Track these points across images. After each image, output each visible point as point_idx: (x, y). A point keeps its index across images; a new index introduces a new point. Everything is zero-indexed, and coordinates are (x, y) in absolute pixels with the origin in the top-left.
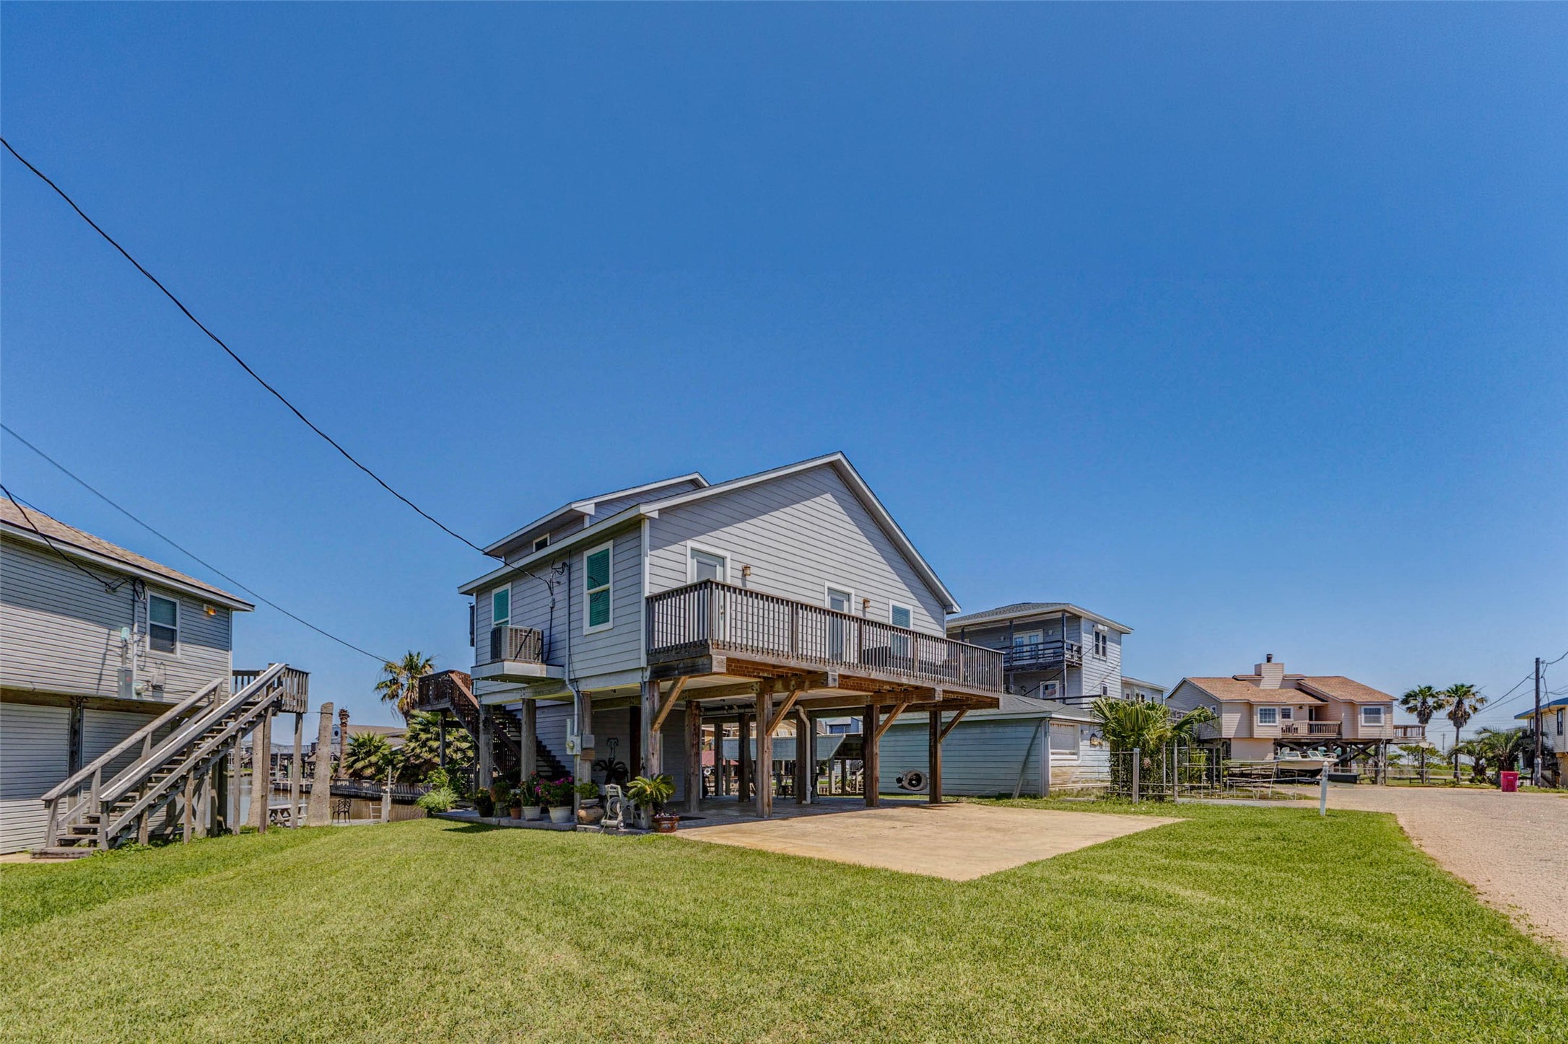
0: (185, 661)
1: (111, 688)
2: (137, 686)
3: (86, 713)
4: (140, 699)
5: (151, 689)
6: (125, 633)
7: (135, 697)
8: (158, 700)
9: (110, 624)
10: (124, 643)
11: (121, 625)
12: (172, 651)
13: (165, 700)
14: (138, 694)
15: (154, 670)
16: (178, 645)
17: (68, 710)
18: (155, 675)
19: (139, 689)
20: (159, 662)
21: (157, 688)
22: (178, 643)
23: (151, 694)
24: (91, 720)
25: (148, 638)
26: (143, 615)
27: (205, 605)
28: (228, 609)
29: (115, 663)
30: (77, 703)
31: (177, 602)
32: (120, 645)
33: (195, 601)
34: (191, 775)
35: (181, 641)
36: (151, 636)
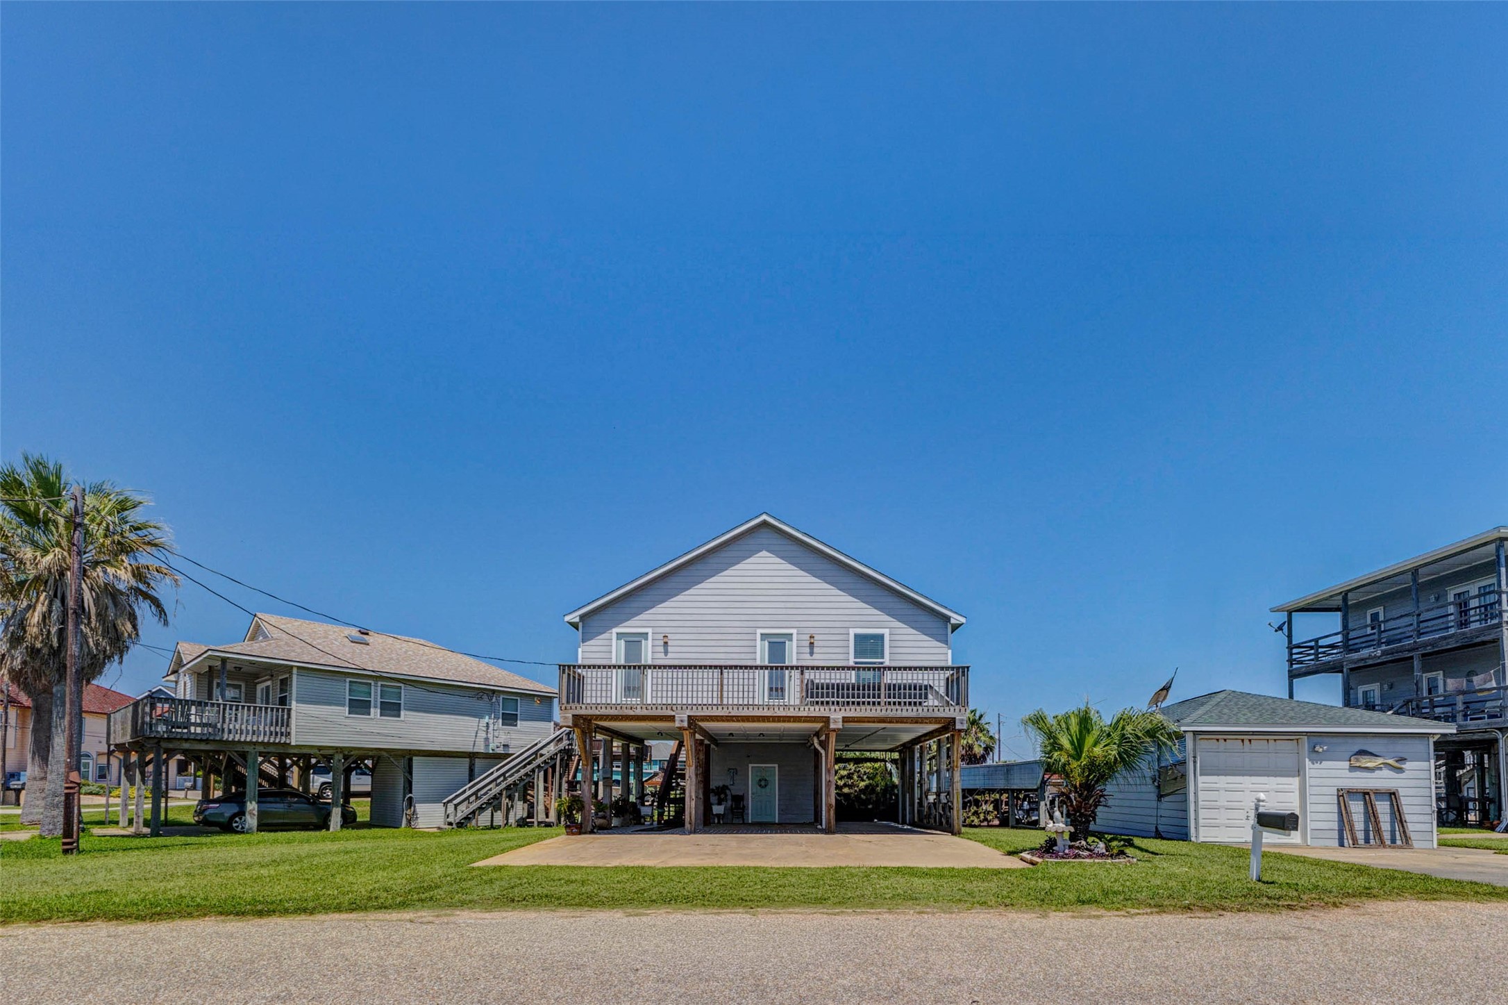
0: (522, 730)
1: (480, 748)
2: (492, 746)
3: (477, 760)
4: (494, 752)
5: (503, 746)
6: (487, 719)
7: (491, 752)
8: (507, 752)
9: (479, 716)
10: (488, 724)
11: (485, 715)
12: (516, 725)
13: (510, 752)
14: (492, 750)
15: (505, 736)
16: (519, 722)
17: (468, 759)
18: (503, 739)
19: (494, 746)
20: (507, 732)
21: (506, 746)
23: (502, 749)
24: (478, 763)
25: (500, 721)
26: (498, 709)
27: (535, 698)
28: (551, 697)
29: (482, 735)
30: (472, 756)
31: (519, 698)
32: (485, 726)
33: (528, 696)
34: (504, 792)
35: (520, 720)
36: (503, 719)
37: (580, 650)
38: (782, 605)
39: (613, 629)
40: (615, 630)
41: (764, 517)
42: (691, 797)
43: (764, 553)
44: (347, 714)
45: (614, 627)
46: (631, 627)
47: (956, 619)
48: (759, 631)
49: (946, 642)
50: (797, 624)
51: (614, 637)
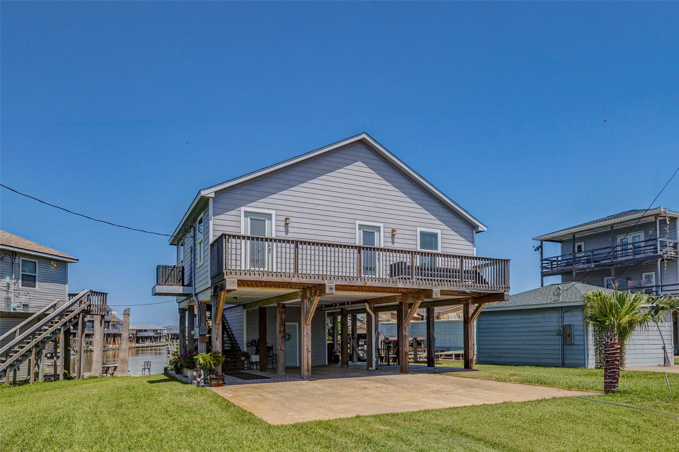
0: (41, 291)
1: (2, 307)
2: (13, 305)
4: (15, 312)
5: (22, 306)
6: (7, 280)
7: (12, 311)
8: (26, 312)
9: (1, 276)
10: (7, 285)
11: (5, 276)
12: (34, 286)
13: (30, 312)
14: (14, 309)
15: (24, 297)
16: (37, 283)
18: (23, 299)
19: (15, 306)
20: (27, 292)
21: (26, 306)
22: (37, 282)
23: (22, 309)
25: (20, 281)
26: (18, 270)
27: (52, 262)
29: (3, 294)
31: (37, 261)
32: (6, 285)
33: (47, 260)
34: (34, 350)
35: (39, 281)
36: (23, 280)
37: (211, 223)
38: (373, 205)
39: (242, 208)
40: (243, 209)
41: (364, 136)
42: (308, 349)
43: (359, 163)
45: (242, 206)
48: (358, 222)
49: (473, 242)
50: (383, 220)
51: (243, 214)
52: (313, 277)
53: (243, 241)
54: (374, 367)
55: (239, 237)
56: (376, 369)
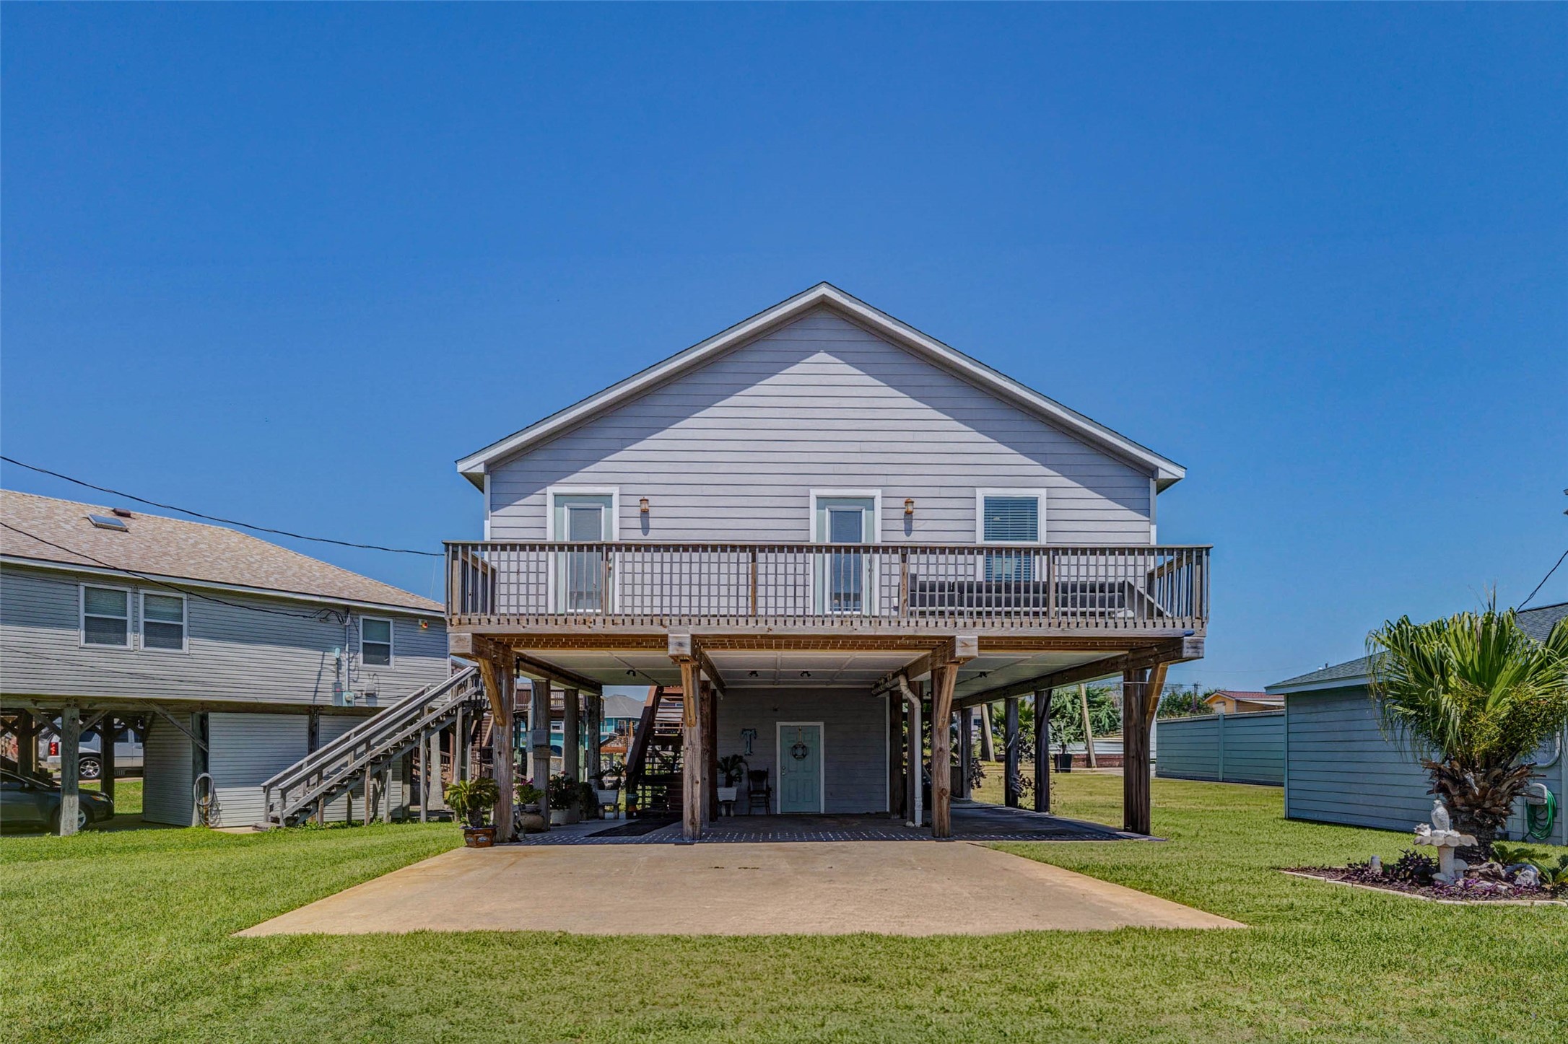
0: (398, 671)
1: (327, 698)
2: (346, 695)
3: (322, 719)
4: (350, 705)
5: (364, 696)
6: (336, 653)
7: (345, 704)
8: (374, 706)
9: (325, 647)
10: (337, 661)
11: (334, 646)
12: (388, 663)
13: (378, 705)
14: (348, 702)
15: (368, 681)
16: (392, 658)
17: (307, 717)
18: (366, 684)
19: (351, 695)
20: (372, 673)
21: (371, 696)
22: (391, 656)
23: (365, 701)
24: (324, 722)
25: (361, 655)
26: (356, 636)
27: (420, 621)
28: (444, 619)
29: (329, 678)
30: (313, 711)
31: (391, 621)
32: (334, 663)
33: (408, 618)
34: (368, 769)
35: (395, 654)
36: (364, 652)
37: (487, 524)
38: (856, 447)
39: (548, 488)
40: (551, 490)
41: (824, 290)
42: (693, 778)
43: (822, 356)
44: (82, 643)
45: (551, 484)
46: (580, 483)
47: (1167, 470)
48: (814, 493)
50: (882, 481)
51: (550, 501)
52: (638, 620)
53: (551, 554)
54: (919, 822)
55: (542, 548)
56: (926, 824)
